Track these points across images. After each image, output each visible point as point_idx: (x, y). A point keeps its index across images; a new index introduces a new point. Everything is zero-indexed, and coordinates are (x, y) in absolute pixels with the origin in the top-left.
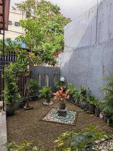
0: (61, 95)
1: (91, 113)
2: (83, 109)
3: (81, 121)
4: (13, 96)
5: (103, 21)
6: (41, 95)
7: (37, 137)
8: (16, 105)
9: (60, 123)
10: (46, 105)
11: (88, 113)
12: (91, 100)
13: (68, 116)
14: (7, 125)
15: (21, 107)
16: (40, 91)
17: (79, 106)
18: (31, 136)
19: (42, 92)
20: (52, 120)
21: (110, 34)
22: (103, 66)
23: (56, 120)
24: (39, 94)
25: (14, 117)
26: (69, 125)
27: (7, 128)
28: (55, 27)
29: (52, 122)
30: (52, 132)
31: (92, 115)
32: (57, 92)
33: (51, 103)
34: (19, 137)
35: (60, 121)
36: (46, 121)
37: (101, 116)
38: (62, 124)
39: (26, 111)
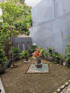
0: (37, 54)
1: (57, 63)
2: (51, 61)
3: (53, 69)
4: (2, 59)
5: (59, 3)
6: (21, 56)
7: (27, 86)
8: (5, 66)
9: (40, 73)
10: (26, 63)
11: (55, 64)
12: (56, 55)
13: (43, 68)
14: (2, 81)
15: (9, 66)
16: (21, 54)
17: (48, 60)
18: (22, 86)
19: (22, 54)
20: (34, 72)
21: (64, 10)
22: (62, 32)
23: (36, 71)
24: (20, 56)
25: (5, 74)
26: (47, 73)
27: (2, 83)
28: (22, 12)
29: (34, 73)
30: (37, 80)
31: (58, 64)
32: (34, 52)
33: (29, 61)
34: (14, 89)
35: (39, 72)
36: (29, 73)
37: (64, 64)
38: (41, 73)
39: (13, 69)
